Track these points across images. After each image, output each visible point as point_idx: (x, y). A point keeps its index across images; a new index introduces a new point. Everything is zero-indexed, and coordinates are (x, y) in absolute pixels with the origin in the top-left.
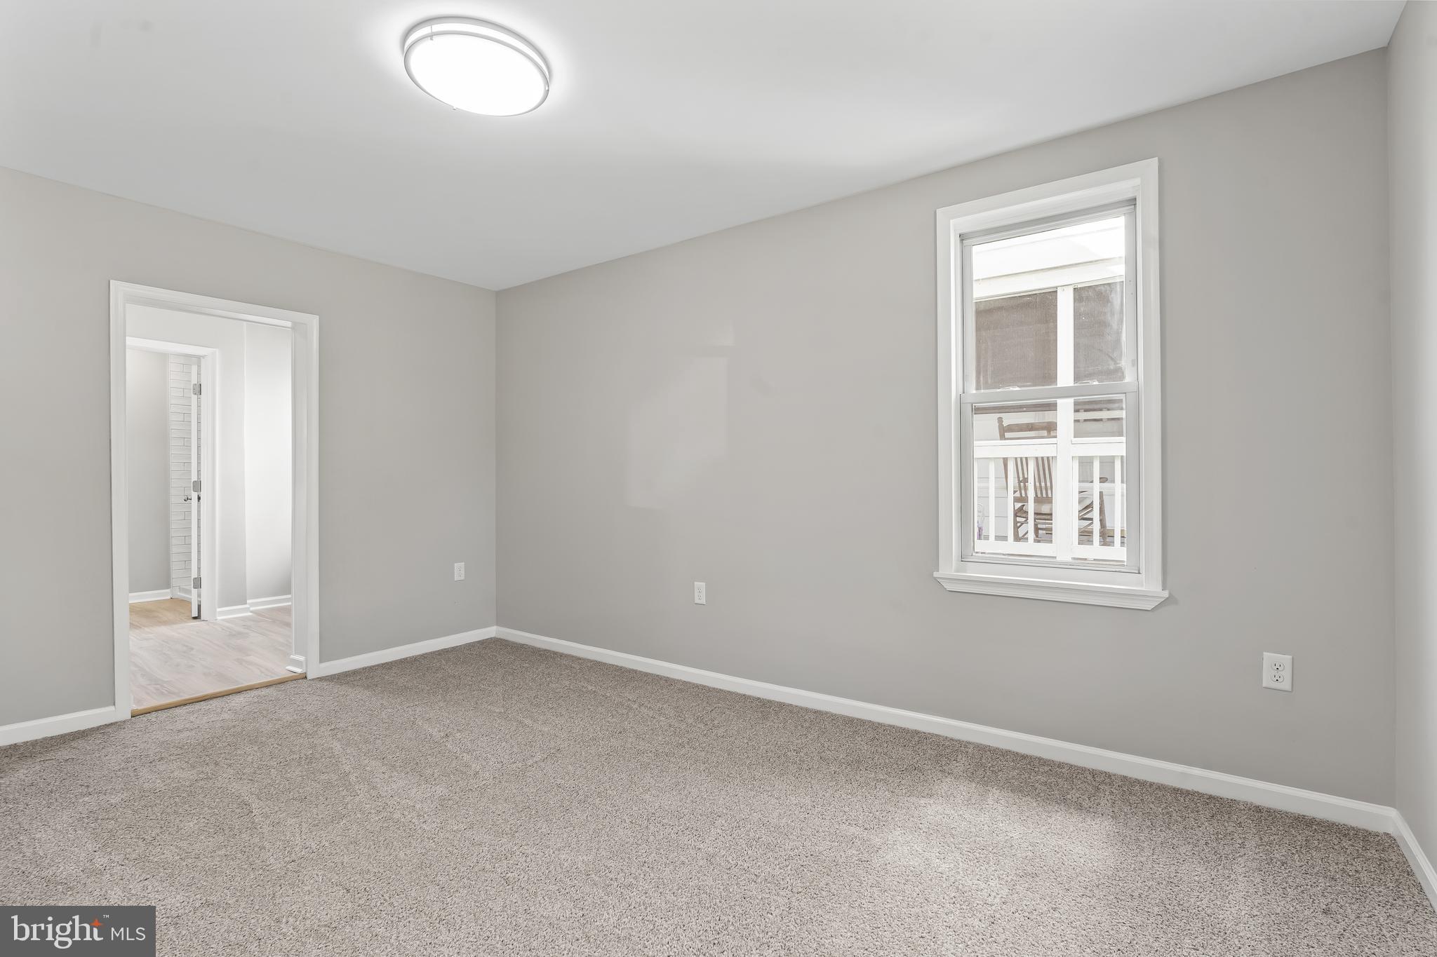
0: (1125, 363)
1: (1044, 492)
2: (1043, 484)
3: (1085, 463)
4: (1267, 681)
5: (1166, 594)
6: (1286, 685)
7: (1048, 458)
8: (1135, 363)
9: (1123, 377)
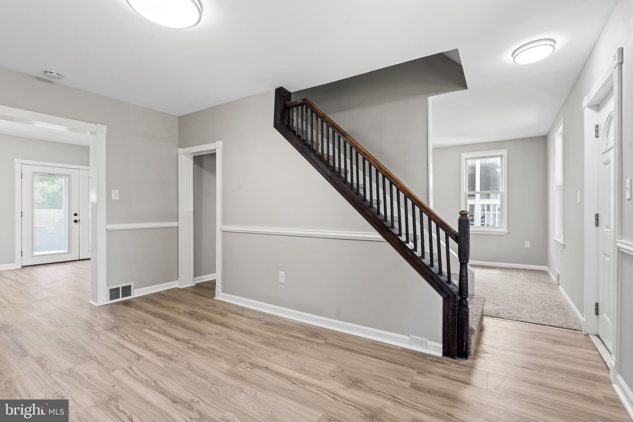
0: (500, 187)
1: (472, 214)
2: (472, 211)
3: (483, 206)
4: (526, 247)
5: (508, 232)
6: (529, 247)
7: (473, 204)
8: (502, 187)
9: (499, 190)
